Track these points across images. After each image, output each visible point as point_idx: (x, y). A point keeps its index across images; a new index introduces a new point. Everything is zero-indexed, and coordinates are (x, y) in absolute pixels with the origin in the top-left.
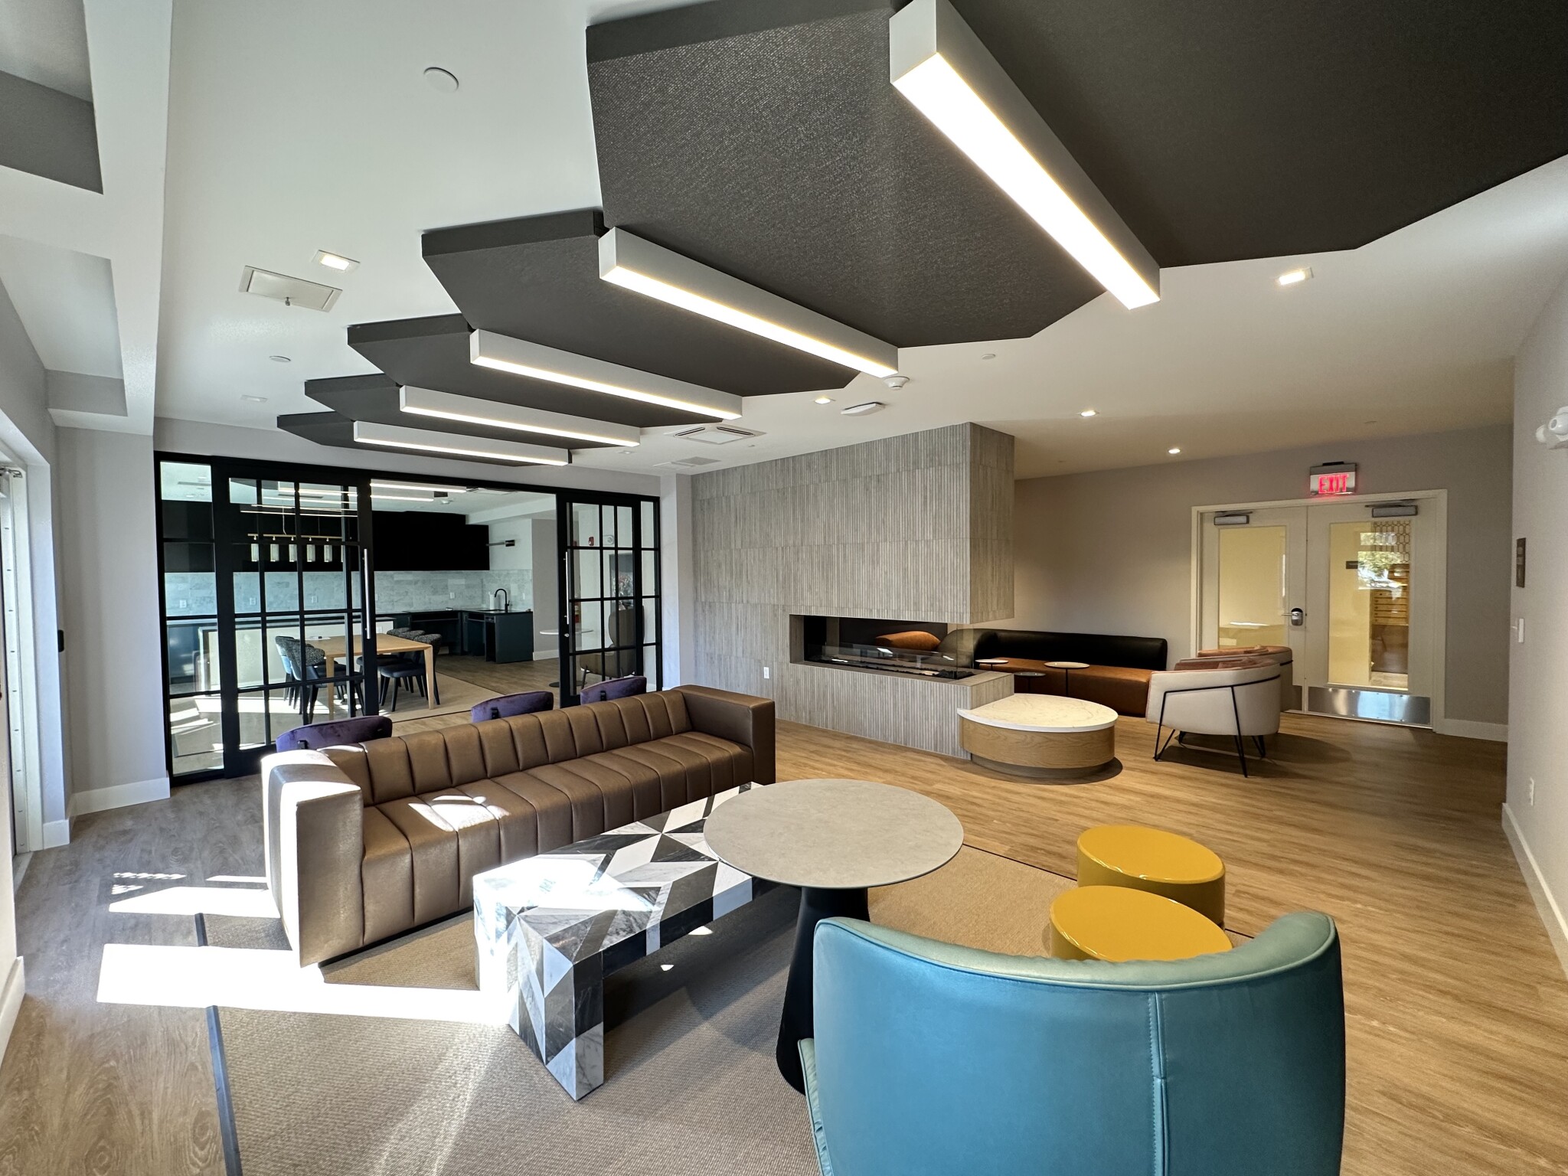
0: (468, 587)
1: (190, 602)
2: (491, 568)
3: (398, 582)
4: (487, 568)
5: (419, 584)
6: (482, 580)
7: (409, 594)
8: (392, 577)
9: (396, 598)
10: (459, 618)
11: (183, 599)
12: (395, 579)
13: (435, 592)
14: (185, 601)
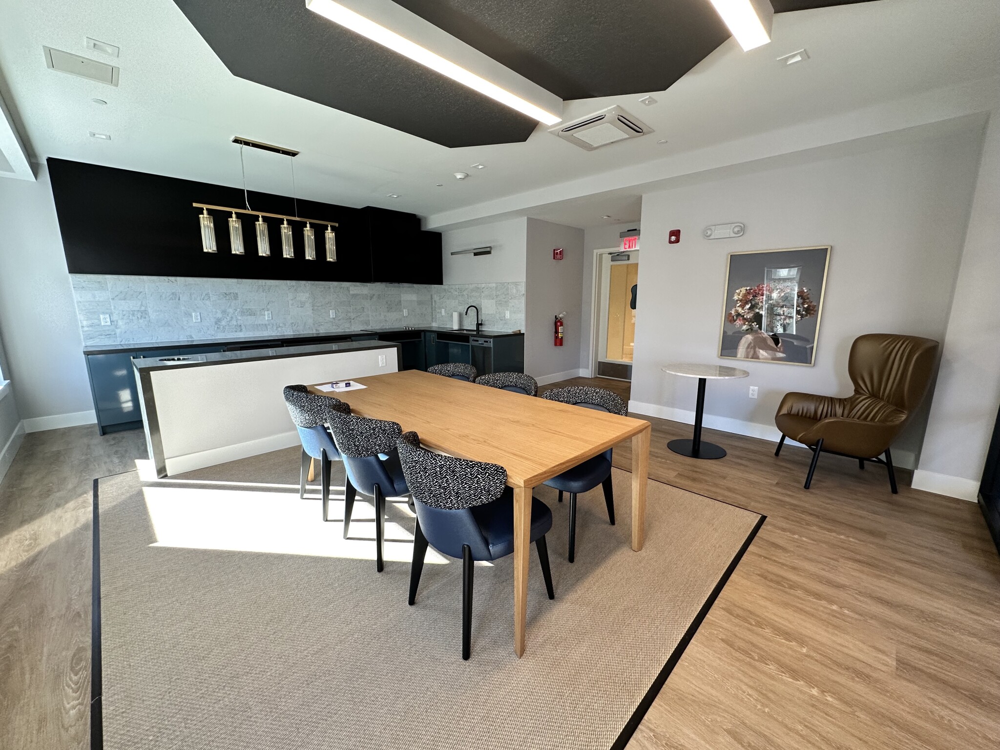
0: (420, 303)
1: (115, 317)
2: (444, 283)
3: (354, 296)
4: (440, 282)
5: (375, 299)
6: (432, 295)
7: (365, 310)
8: (348, 289)
9: (353, 315)
10: (423, 338)
11: (103, 313)
12: (351, 292)
13: (389, 309)
14: (108, 316)
